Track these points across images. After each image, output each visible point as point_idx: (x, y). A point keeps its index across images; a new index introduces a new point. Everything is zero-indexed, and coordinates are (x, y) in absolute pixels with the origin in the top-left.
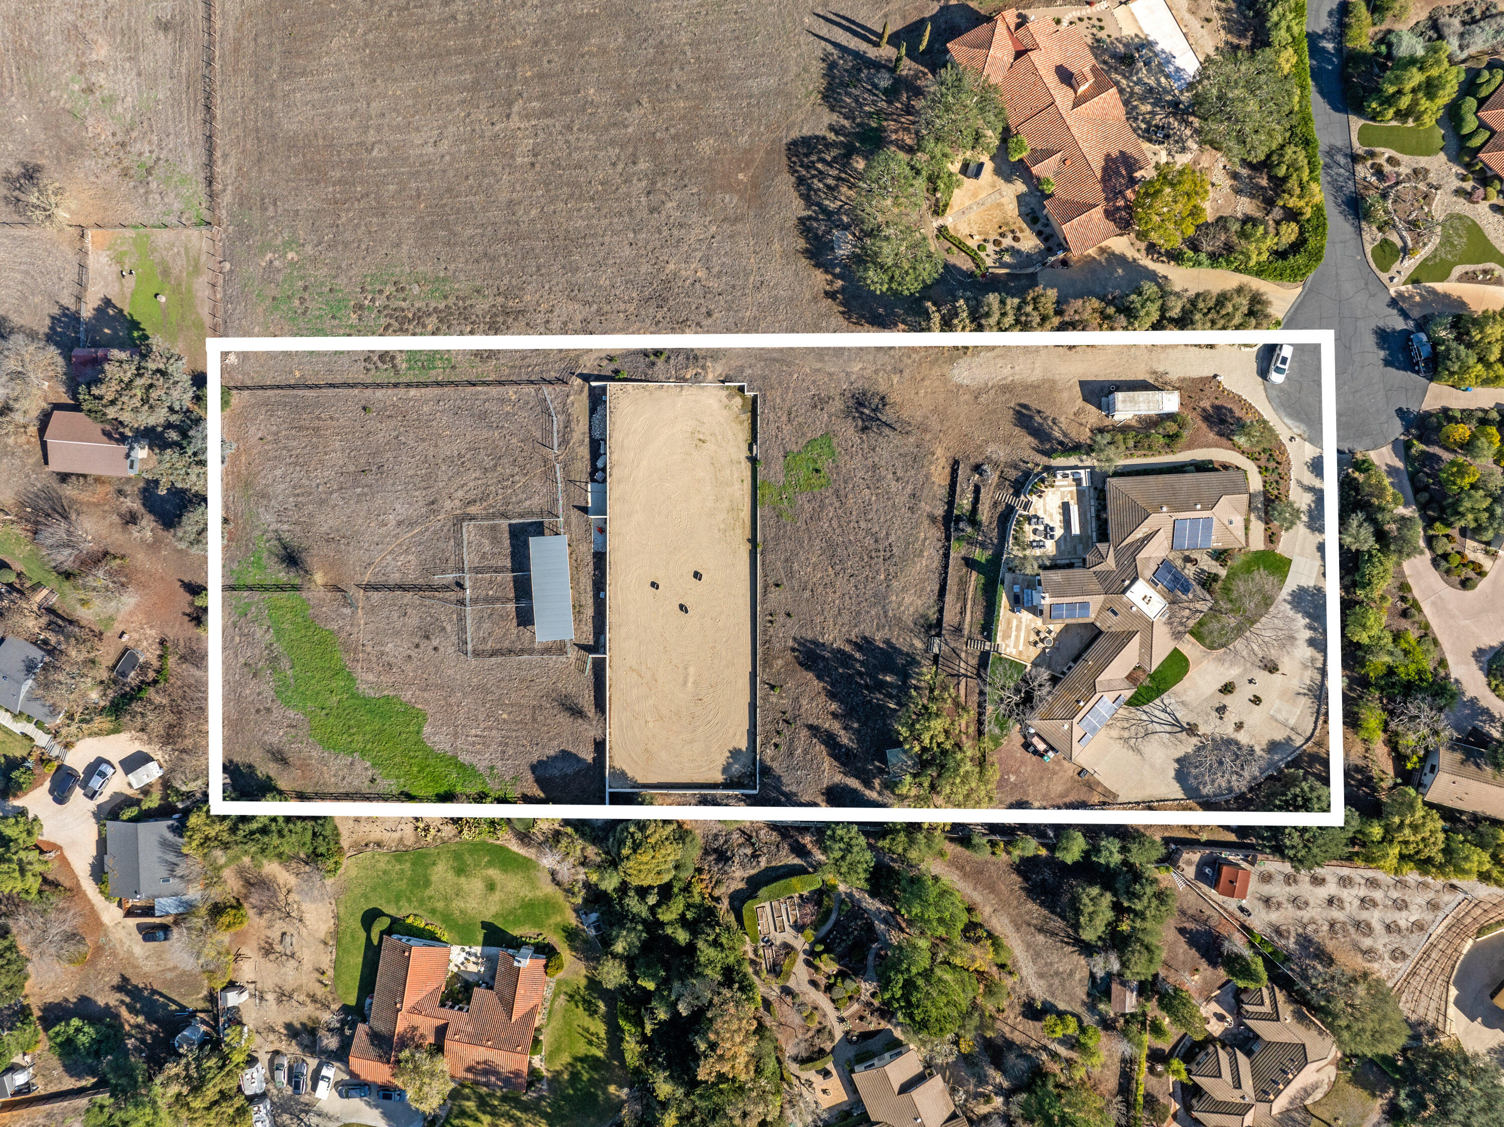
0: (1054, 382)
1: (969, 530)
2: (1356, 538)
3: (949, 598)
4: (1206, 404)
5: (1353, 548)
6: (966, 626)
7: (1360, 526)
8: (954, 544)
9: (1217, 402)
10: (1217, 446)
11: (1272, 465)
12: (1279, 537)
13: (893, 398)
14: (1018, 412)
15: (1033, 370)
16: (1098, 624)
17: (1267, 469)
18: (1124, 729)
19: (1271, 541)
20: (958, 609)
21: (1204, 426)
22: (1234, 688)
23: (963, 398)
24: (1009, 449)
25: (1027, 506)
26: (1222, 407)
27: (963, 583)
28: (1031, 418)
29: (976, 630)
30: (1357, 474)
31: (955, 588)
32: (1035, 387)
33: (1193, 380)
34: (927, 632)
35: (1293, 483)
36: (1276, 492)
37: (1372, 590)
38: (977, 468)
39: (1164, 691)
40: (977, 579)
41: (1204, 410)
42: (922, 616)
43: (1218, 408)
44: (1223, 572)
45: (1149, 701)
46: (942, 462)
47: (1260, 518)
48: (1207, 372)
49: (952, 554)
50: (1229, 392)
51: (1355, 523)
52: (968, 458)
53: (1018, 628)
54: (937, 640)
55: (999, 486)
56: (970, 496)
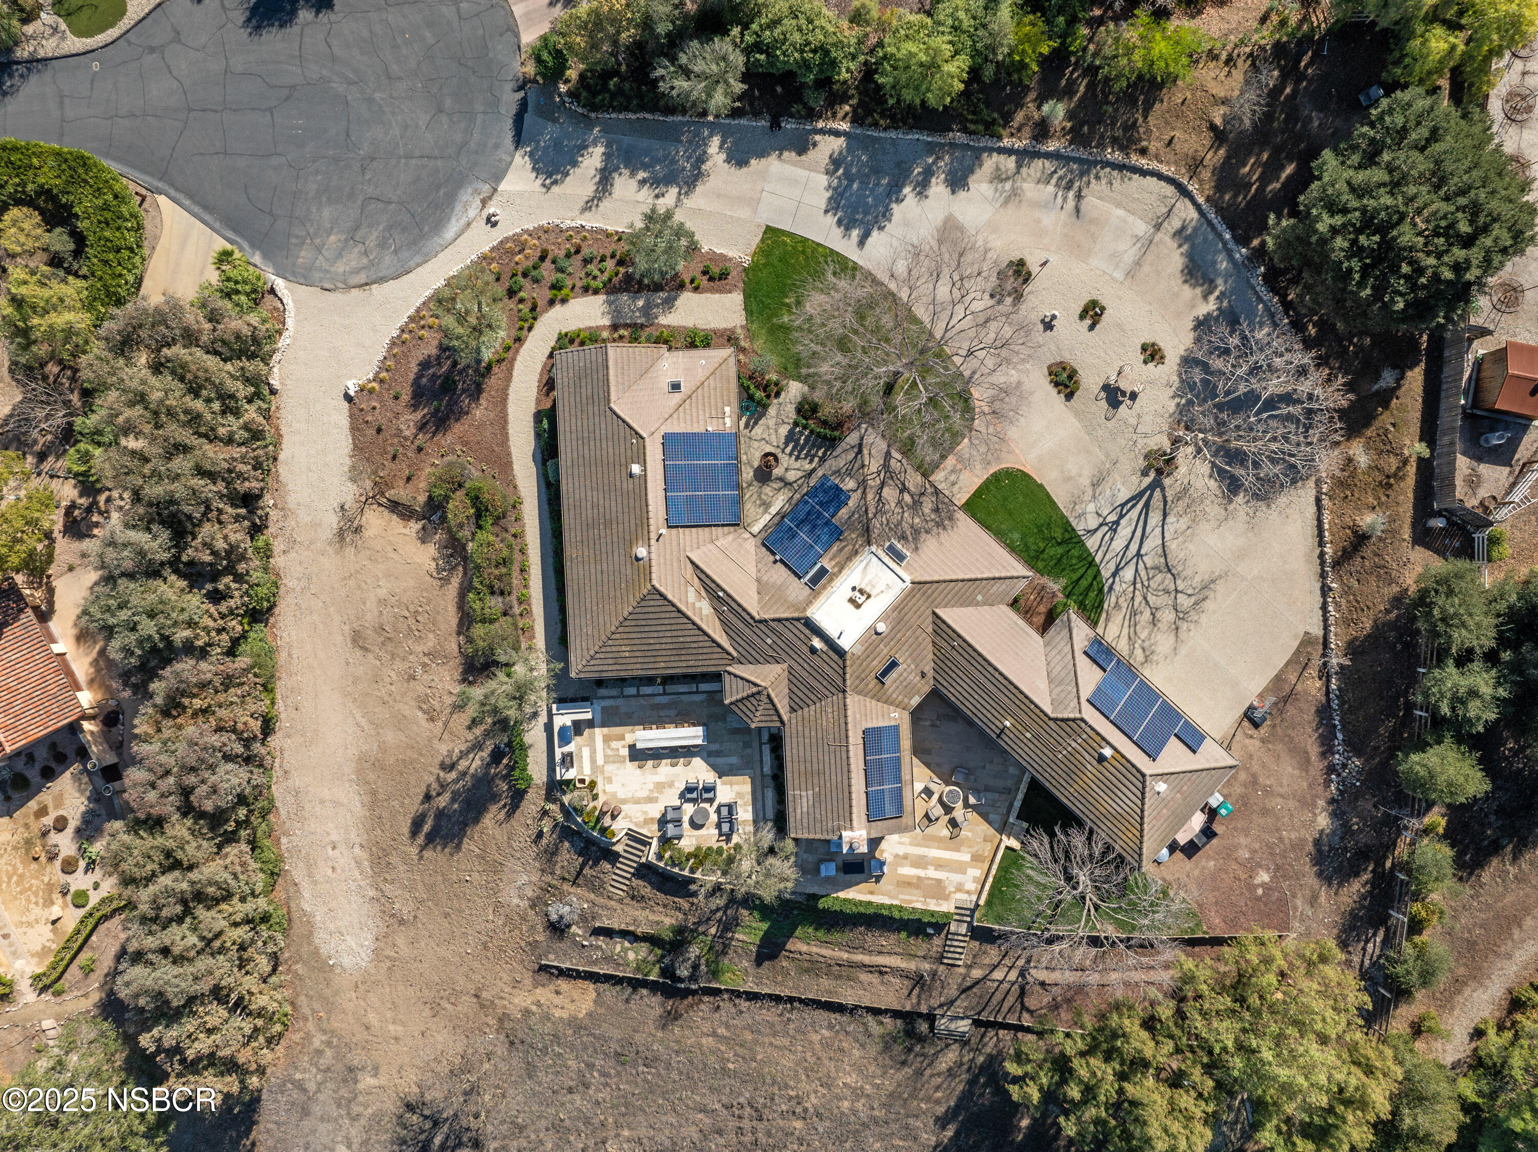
0: (362, 759)
1: (694, 951)
2: (716, 81)
3: (848, 996)
4: (408, 422)
5: (739, 88)
6: (911, 966)
7: (687, 73)
8: (726, 982)
9: (406, 397)
10: (504, 400)
11: (547, 272)
12: (714, 257)
13: (409, 1086)
14: (430, 839)
15: (337, 804)
16: (916, 701)
17: (556, 287)
18: (1154, 622)
19: (724, 276)
20: (874, 979)
21: (458, 428)
22: (1063, 366)
23: (404, 950)
24: (511, 864)
25: (640, 840)
26: (416, 383)
27: (813, 967)
28: (440, 814)
29: (920, 946)
30: (572, 74)
31: (825, 982)
32: (374, 801)
33: (358, 448)
34: (921, 1039)
35: (591, 221)
36: (610, 264)
37: (839, 45)
38: (558, 929)
39: (1068, 527)
40: (806, 940)
41: (422, 427)
42: (887, 1048)
43: (419, 395)
44: (794, 390)
45: (1091, 563)
46: (544, 994)
47: (669, 303)
48: (340, 415)
49: (750, 986)
50: (383, 367)
51: (682, 84)
52: (534, 945)
53: (920, 862)
54: (942, 1024)
55: (596, 887)
56: (619, 946)
